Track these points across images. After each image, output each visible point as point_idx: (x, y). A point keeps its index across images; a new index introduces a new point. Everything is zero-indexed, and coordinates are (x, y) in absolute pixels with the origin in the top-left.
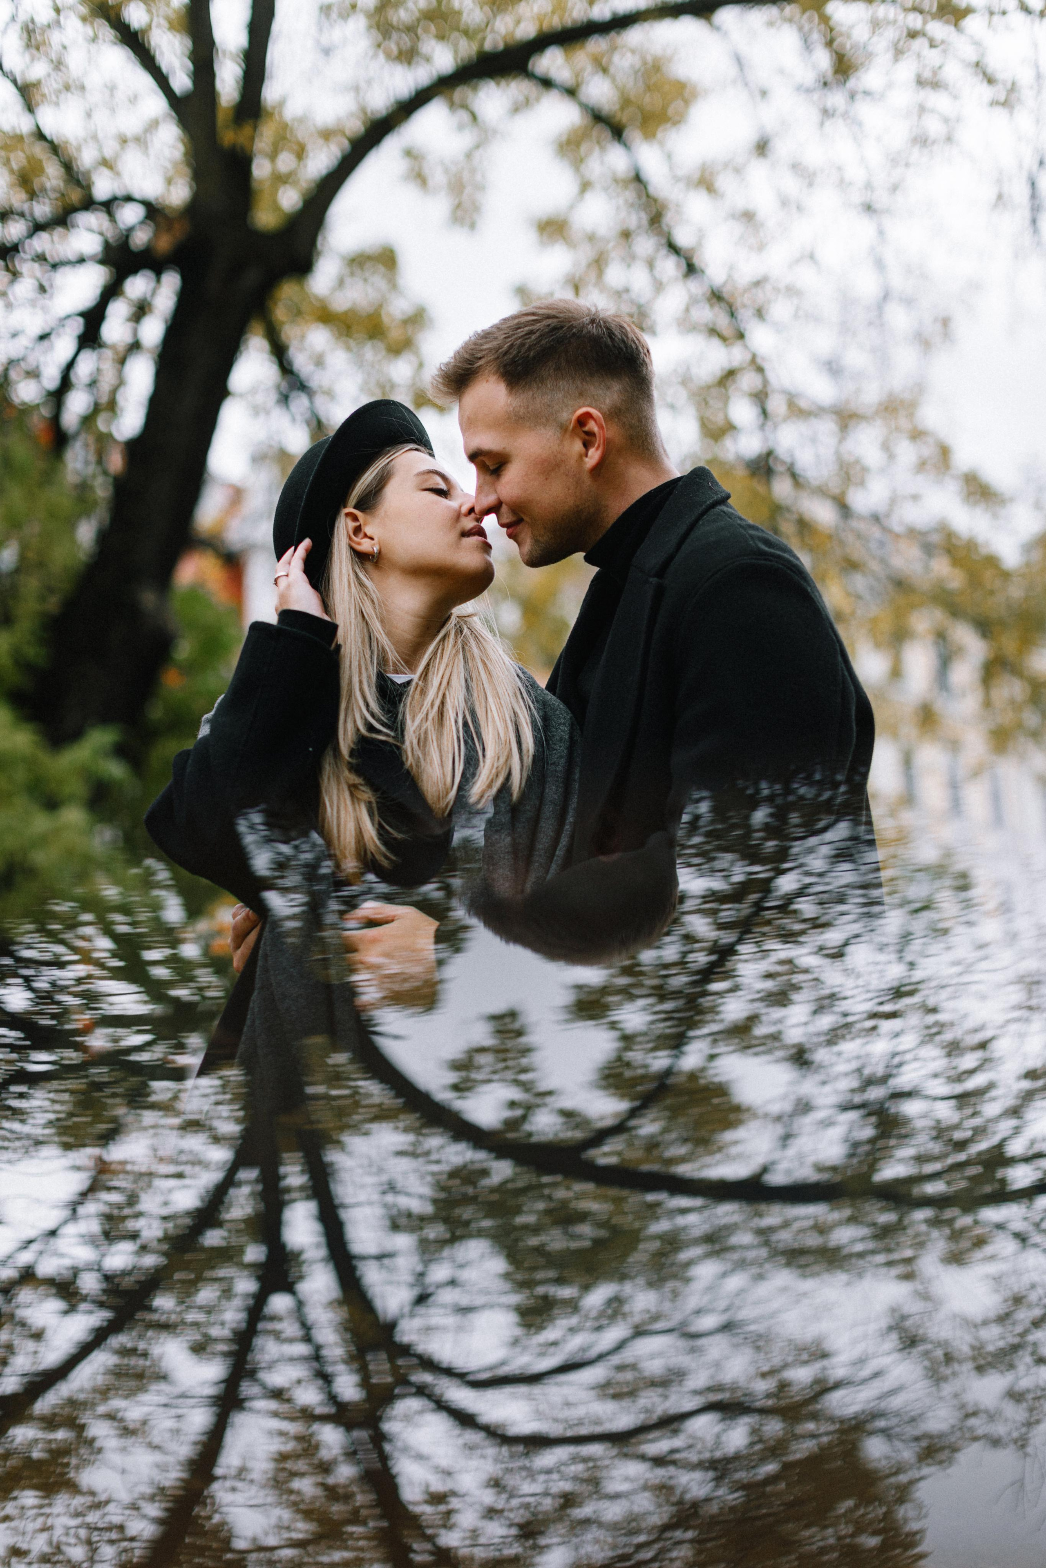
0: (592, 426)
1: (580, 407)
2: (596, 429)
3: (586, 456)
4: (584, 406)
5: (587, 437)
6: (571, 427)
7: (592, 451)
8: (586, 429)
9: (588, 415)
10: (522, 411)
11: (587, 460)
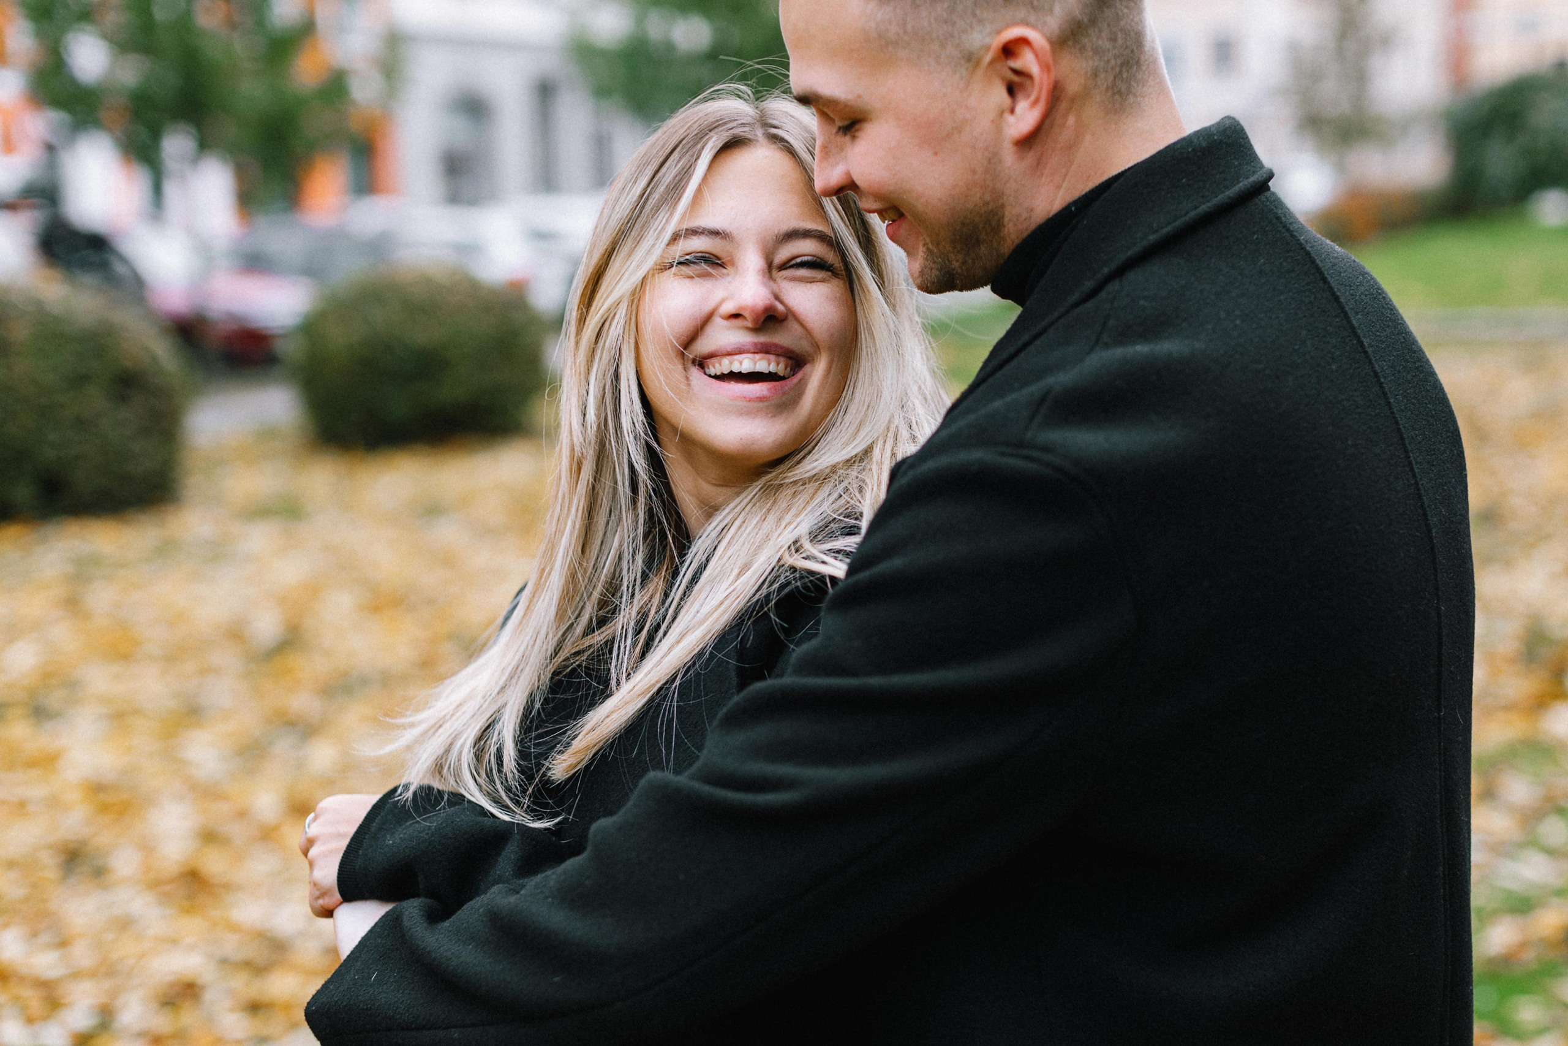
0: (1027, 61)
1: (1008, 26)
2: (1035, 69)
3: (1012, 111)
4: (1016, 24)
5: (1016, 79)
6: (988, 58)
7: (1022, 105)
8: (1016, 64)
9: (1024, 41)
10: (894, 29)
11: (1011, 119)
